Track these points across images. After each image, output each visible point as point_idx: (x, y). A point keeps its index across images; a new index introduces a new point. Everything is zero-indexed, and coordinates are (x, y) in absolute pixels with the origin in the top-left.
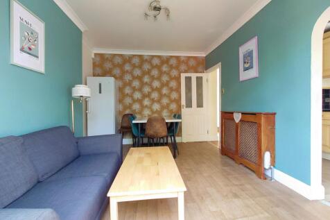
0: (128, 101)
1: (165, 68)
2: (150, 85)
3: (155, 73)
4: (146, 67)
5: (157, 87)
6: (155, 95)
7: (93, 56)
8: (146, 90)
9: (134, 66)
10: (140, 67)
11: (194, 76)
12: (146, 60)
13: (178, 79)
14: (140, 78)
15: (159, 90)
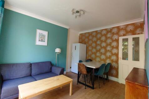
0: (90, 53)
1: (109, 35)
2: (100, 45)
3: (103, 38)
4: (99, 36)
5: (104, 46)
6: (103, 51)
7: (79, 35)
8: (98, 48)
9: (93, 37)
10: (96, 36)
11: (130, 37)
12: (99, 33)
13: (117, 41)
14: (96, 42)
15: (105, 48)
